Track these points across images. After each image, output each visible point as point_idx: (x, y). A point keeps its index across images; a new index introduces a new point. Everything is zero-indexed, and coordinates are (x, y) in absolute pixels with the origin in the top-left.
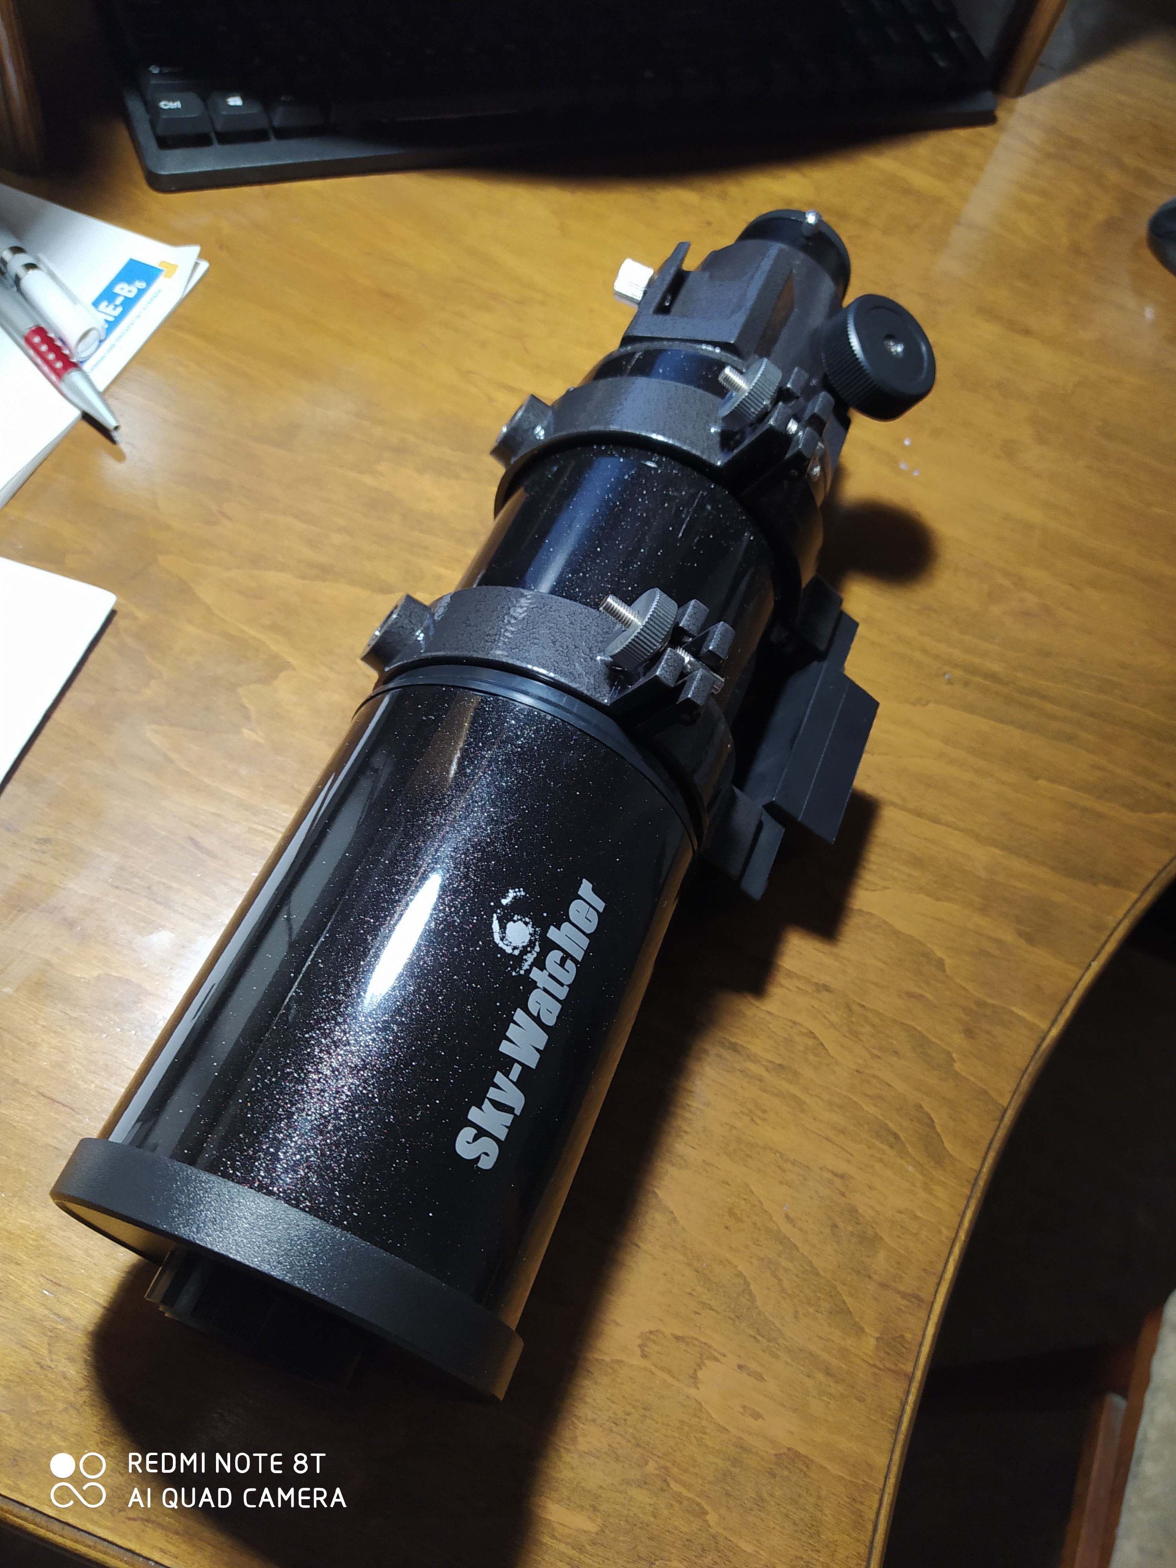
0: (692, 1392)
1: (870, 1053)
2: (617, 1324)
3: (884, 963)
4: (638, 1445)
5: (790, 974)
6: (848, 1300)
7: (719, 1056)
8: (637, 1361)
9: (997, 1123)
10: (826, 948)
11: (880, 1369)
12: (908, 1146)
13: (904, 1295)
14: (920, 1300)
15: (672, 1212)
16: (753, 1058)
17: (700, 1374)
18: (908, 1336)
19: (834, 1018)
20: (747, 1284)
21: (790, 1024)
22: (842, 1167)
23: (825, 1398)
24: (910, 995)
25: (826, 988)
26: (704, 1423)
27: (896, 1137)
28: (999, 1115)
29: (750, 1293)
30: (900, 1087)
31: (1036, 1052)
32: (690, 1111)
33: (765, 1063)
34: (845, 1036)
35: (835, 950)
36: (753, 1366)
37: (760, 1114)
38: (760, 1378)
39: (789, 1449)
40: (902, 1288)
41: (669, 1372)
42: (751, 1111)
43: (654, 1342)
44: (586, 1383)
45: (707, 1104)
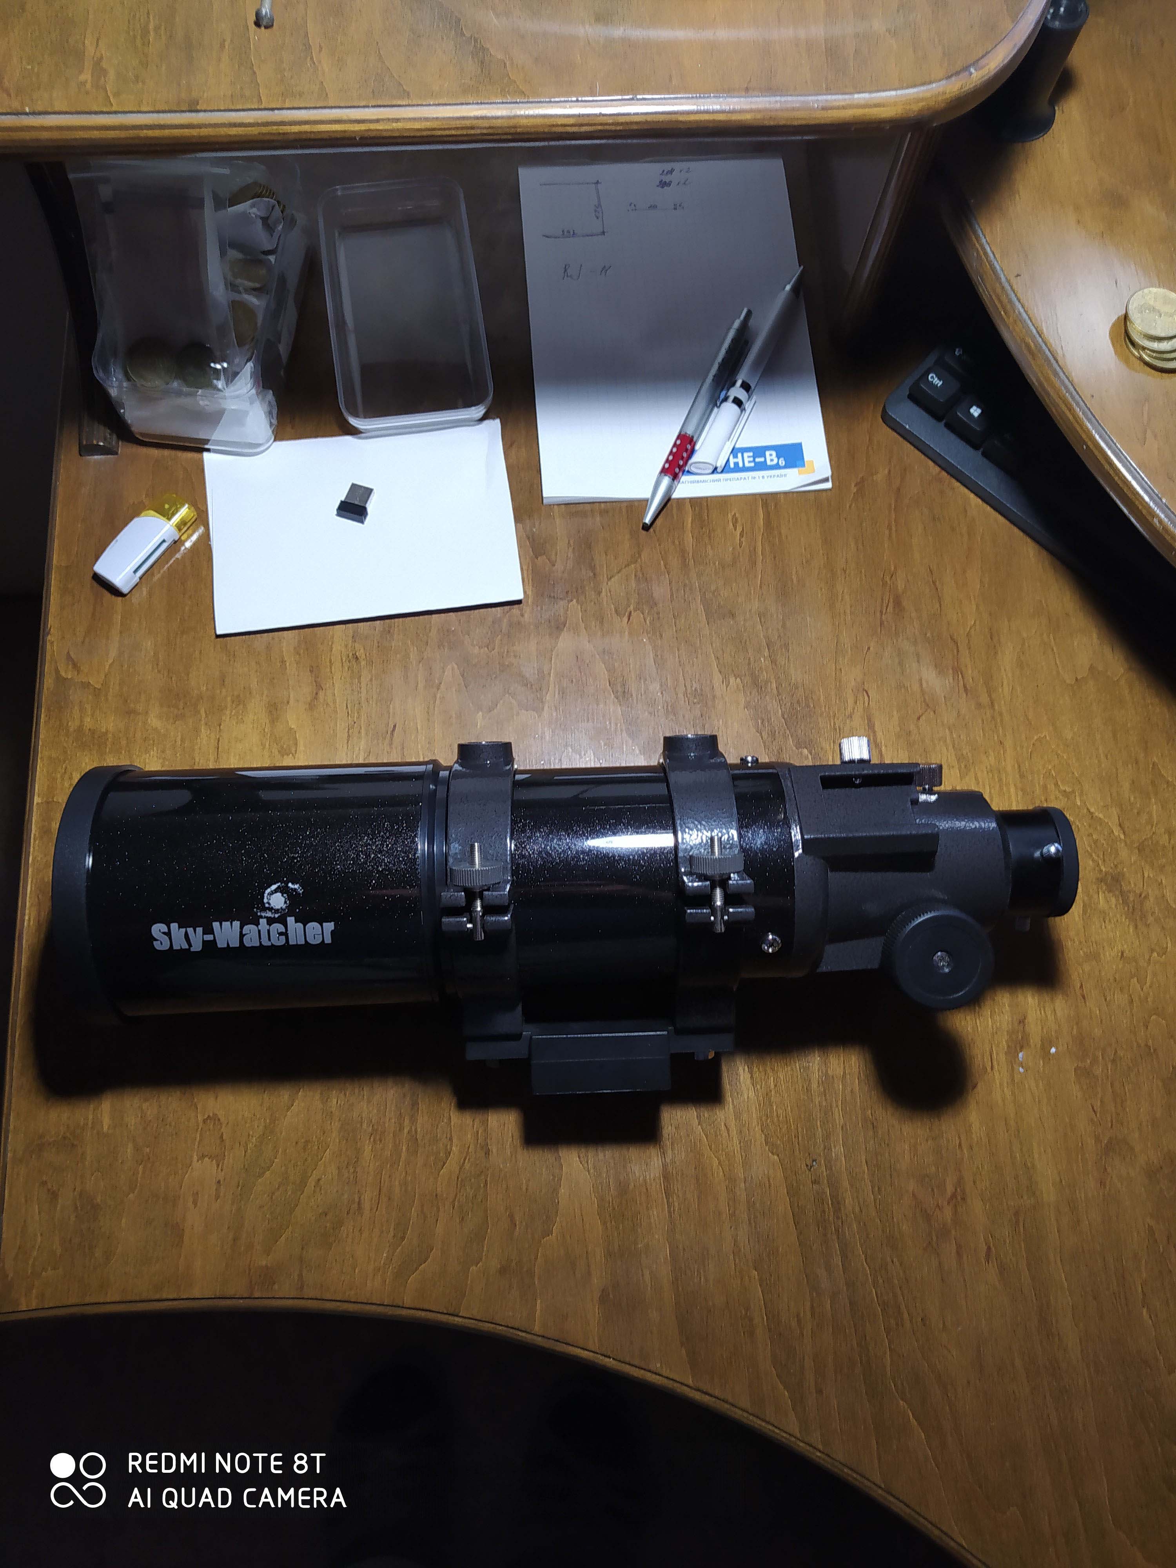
0: (195, 1158)
1: (454, 1200)
2: (216, 1098)
3: (527, 1189)
4: (155, 1138)
5: (485, 1123)
6: (283, 1238)
7: (404, 1096)
8: (200, 1119)
9: (445, 1312)
10: (518, 1142)
11: (249, 1273)
12: (400, 1248)
13: (300, 1276)
14: (302, 1288)
15: (292, 1105)
16: (413, 1120)
17: (206, 1159)
18: (276, 1287)
19: (467, 1165)
20: (268, 1168)
21: (449, 1136)
22: (367, 1206)
23: (219, 1243)
24: (511, 1217)
25: (487, 1153)
26: (180, 1172)
27: (403, 1238)
28: (451, 1311)
29: (264, 1173)
30: (439, 1229)
31: (512, 1328)
32: (359, 1092)
33: (413, 1128)
34: (458, 1178)
35: (519, 1150)
36: (222, 1189)
37: (378, 1138)
38: (217, 1197)
39: (183, 1230)
40: (304, 1272)
41: (201, 1140)
42: (377, 1130)
43: (214, 1124)
44: (178, 1093)
45: (369, 1102)
